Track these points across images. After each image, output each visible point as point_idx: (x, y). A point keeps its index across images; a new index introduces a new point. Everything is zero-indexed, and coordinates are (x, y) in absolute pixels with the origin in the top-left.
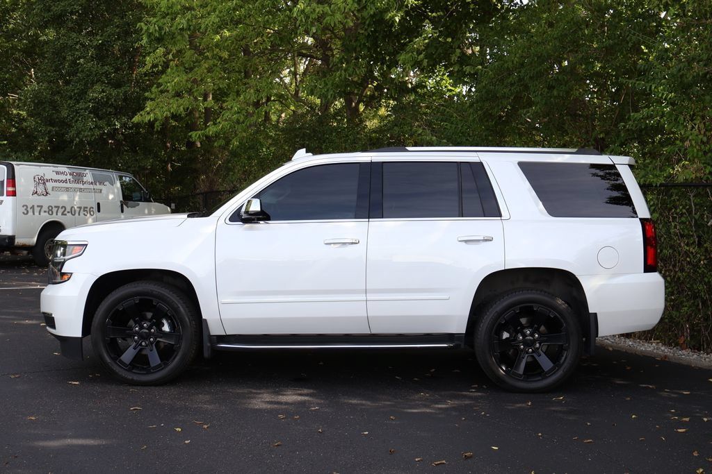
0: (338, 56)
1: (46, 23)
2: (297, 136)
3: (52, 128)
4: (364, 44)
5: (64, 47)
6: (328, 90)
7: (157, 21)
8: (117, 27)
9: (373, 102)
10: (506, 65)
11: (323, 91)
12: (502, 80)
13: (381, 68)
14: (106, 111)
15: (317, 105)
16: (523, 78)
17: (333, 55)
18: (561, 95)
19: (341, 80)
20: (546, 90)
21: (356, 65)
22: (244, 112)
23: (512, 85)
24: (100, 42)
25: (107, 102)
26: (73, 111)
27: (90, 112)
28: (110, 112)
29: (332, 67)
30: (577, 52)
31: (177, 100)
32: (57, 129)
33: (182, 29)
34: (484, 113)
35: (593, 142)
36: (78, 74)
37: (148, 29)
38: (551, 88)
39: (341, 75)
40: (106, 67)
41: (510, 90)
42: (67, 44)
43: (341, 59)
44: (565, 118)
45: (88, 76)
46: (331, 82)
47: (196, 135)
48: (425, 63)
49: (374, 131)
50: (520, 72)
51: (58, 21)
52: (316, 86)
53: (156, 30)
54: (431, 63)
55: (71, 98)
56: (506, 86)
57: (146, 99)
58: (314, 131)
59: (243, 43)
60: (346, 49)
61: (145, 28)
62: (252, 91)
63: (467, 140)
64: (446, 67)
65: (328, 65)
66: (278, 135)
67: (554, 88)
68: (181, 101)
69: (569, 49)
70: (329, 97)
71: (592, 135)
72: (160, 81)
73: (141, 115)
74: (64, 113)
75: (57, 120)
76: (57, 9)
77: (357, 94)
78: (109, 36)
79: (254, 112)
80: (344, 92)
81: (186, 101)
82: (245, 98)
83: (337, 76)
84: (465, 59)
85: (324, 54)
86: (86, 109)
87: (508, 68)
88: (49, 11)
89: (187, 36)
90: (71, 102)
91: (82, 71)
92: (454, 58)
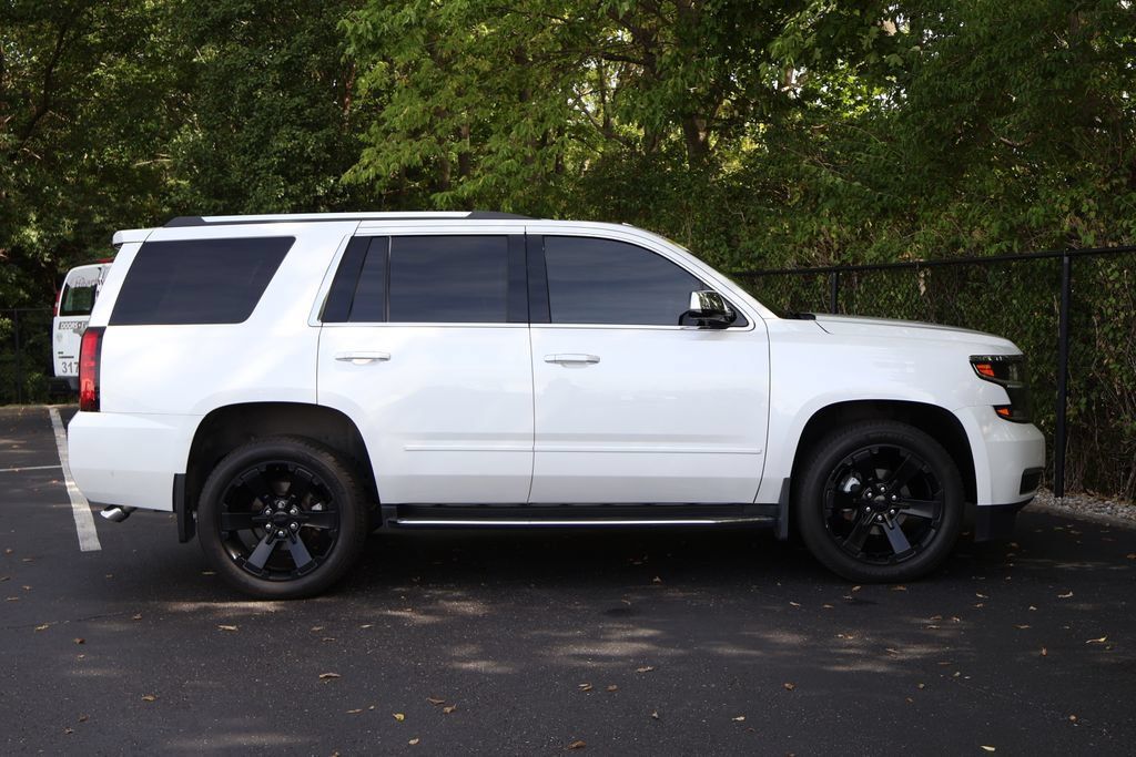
0: (669, 53)
1: (203, 34)
2: (606, 192)
3: (217, 201)
4: (713, 28)
5: (232, 72)
6: (654, 113)
7: (370, 15)
8: (311, 32)
9: (732, 129)
10: (965, 40)
11: (647, 114)
12: (956, 71)
13: (743, 71)
14: (301, 169)
15: (637, 140)
16: (997, 62)
17: (661, 53)
18: (1068, 86)
19: (676, 94)
20: (1040, 80)
21: (700, 66)
22: (518, 157)
23: (976, 75)
24: (286, 58)
25: (301, 154)
26: (249, 173)
27: (276, 173)
28: (307, 170)
29: (660, 72)
30: (1093, 8)
31: (411, 144)
32: (226, 202)
33: (409, 26)
34: (926, 130)
35: (1128, 171)
36: (255, 113)
37: (356, 28)
38: (1048, 75)
39: (675, 84)
40: (297, 100)
41: (974, 85)
42: (235, 65)
43: (675, 58)
44: (1074, 130)
45: (270, 115)
46: (660, 97)
47: (442, 199)
48: (818, 54)
49: (736, 177)
50: (990, 51)
51: (219, 30)
52: (635, 105)
53: (367, 30)
54: (828, 53)
55: (245, 152)
56: (966, 80)
57: (364, 145)
58: (635, 181)
59: (512, 44)
60: (683, 40)
61: (350, 27)
62: (530, 121)
63: (897, 179)
64: (853, 61)
65: (653, 71)
66: (577, 192)
67: (1053, 75)
68: (416, 145)
69: (1078, 5)
70: (657, 123)
71: (1124, 158)
72: (383, 114)
73: (355, 171)
74: (236, 177)
75: (225, 189)
76: (216, 12)
77: (703, 117)
78: (299, 48)
79: (534, 156)
80: (682, 113)
81: (425, 144)
82: (518, 133)
83: (669, 87)
84: (885, 43)
85: (646, 53)
86: (269, 168)
87: (969, 47)
88: (206, 15)
89: (421, 38)
90: (245, 159)
91: (261, 108)
92: (867, 42)
